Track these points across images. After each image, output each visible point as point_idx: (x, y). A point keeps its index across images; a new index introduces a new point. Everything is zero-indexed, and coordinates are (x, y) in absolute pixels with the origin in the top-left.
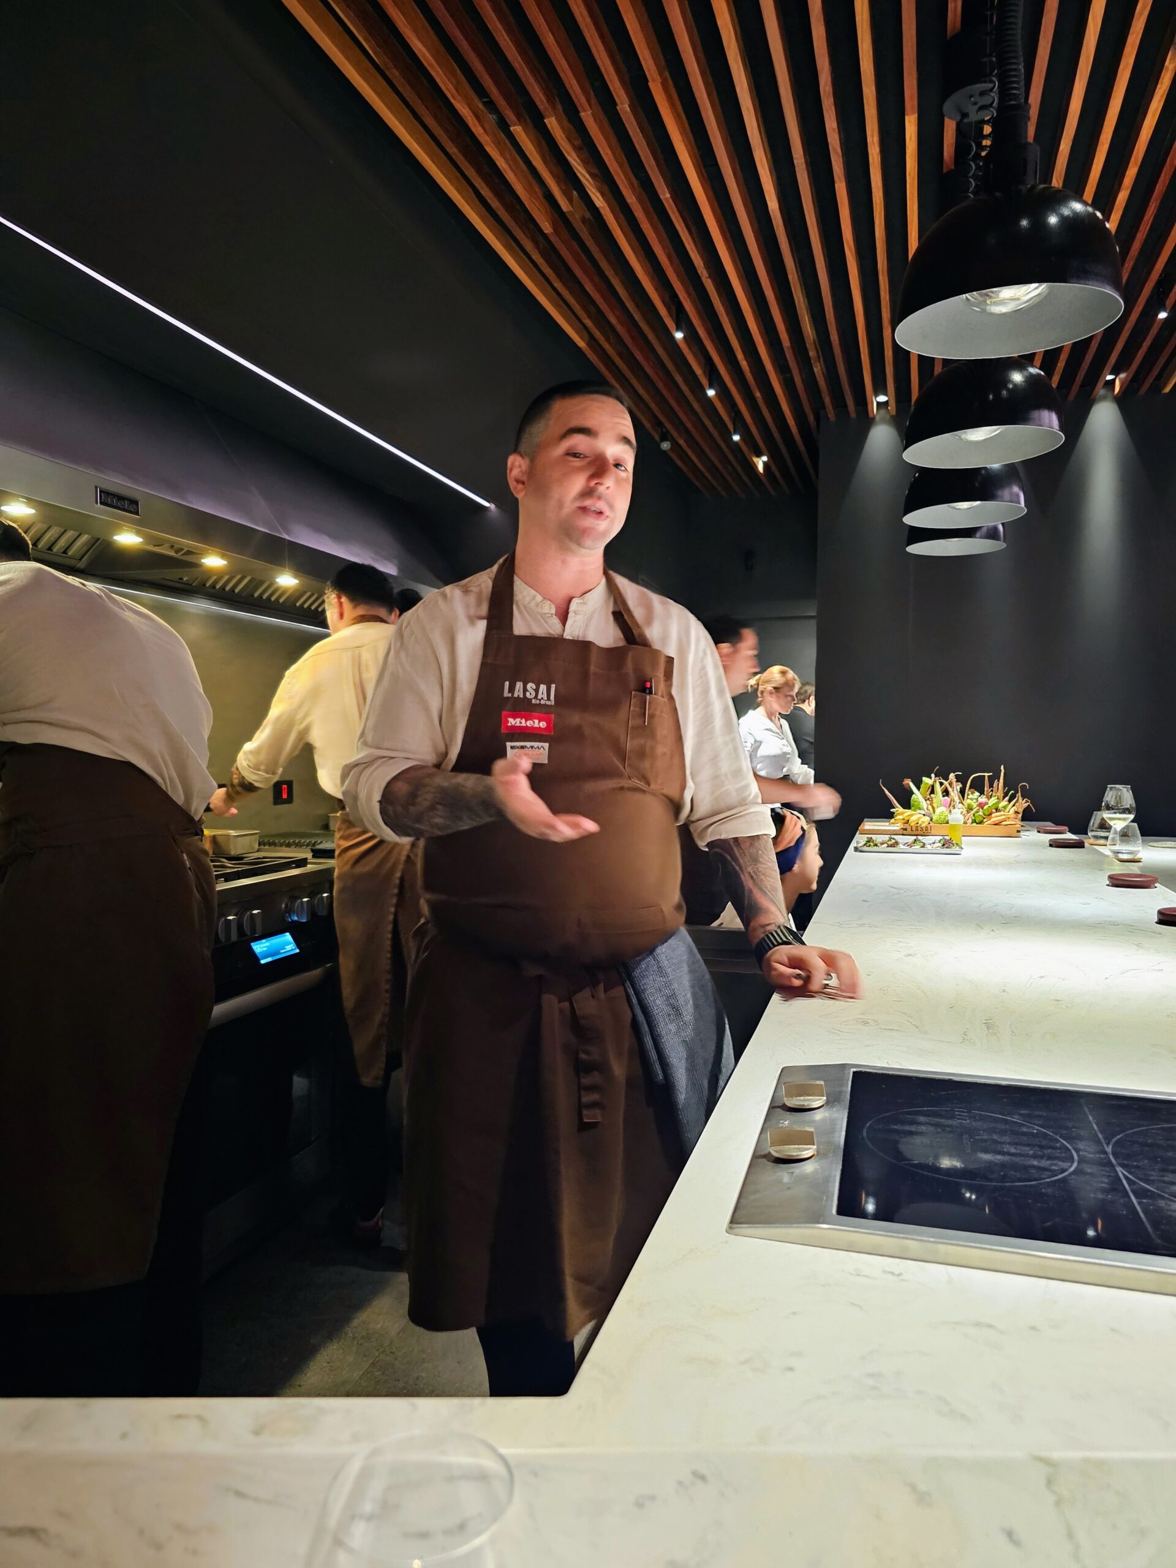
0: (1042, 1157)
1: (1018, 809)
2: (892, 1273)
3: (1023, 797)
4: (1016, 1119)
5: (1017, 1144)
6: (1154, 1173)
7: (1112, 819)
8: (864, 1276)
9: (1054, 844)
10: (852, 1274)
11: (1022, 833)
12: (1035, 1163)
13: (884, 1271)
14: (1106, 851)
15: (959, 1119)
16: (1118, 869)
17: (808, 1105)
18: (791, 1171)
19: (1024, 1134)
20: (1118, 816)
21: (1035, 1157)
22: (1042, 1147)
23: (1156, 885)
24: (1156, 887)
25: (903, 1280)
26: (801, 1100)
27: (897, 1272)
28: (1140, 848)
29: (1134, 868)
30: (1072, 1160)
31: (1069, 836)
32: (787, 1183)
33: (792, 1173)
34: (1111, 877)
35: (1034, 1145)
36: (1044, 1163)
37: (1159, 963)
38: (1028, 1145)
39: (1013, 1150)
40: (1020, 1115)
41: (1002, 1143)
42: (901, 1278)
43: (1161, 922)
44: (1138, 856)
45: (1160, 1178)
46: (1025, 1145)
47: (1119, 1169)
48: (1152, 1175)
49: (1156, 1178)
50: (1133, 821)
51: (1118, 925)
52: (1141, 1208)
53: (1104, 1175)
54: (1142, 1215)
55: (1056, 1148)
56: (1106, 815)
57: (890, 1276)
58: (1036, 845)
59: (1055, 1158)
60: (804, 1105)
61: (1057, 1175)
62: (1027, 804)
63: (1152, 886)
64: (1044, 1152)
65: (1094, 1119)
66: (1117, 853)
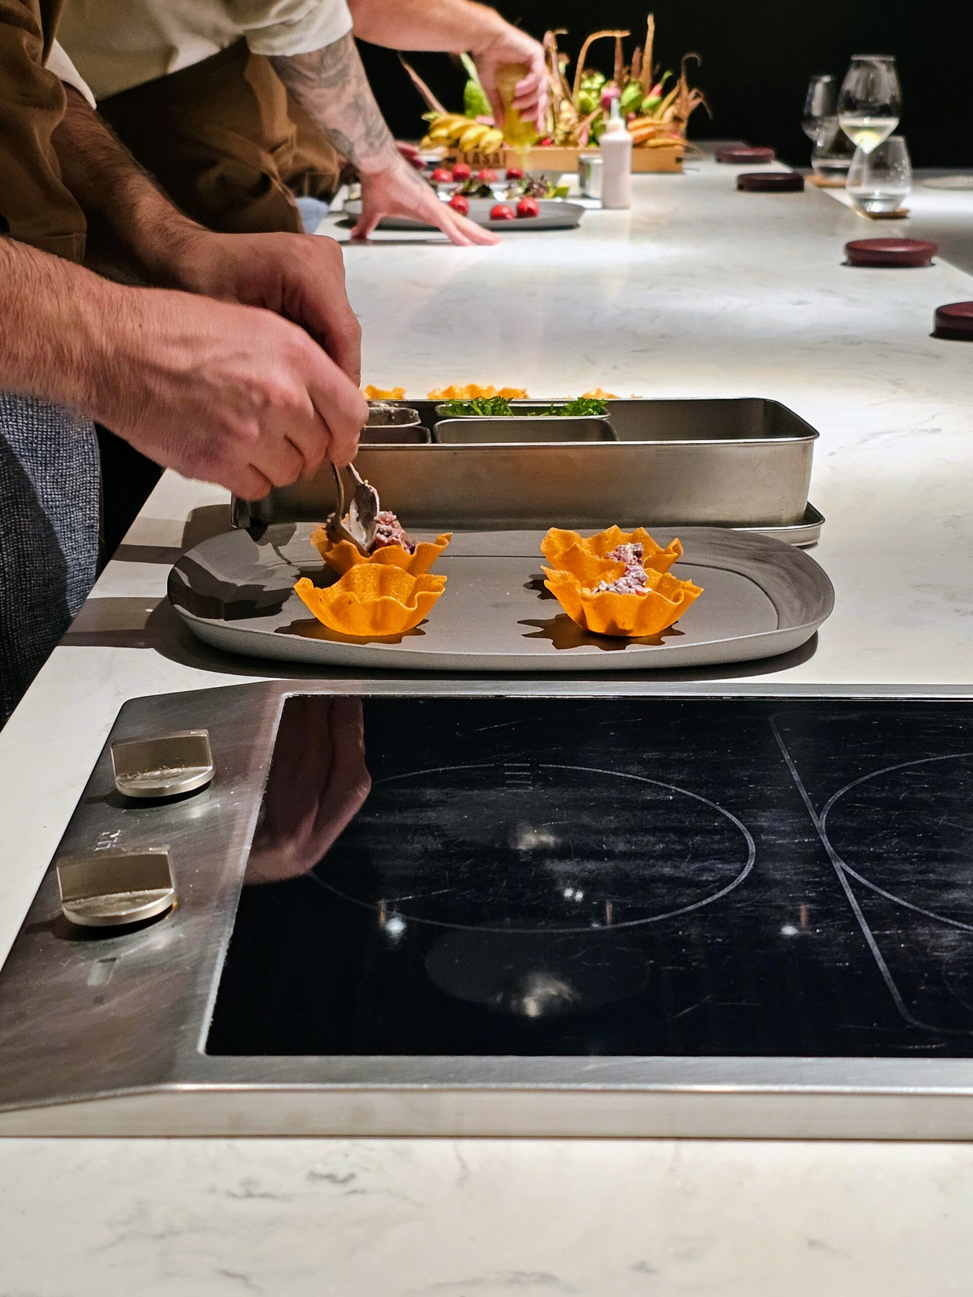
0: (682, 855)
1: (680, 110)
2: (331, 1178)
3: (691, 85)
4: (634, 774)
5: (632, 831)
6: (908, 867)
7: (856, 129)
8: (264, 1196)
9: (748, 184)
10: (234, 1196)
11: (685, 165)
12: (667, 870)
13: (313, 1176)
14: (845, 198)
15: (510, 786)
16: (864, 231)
17: (172, 788)
18: (110, 956)
19: (647, 806)
20: (867, 121)
21: (666, 856)
22: (682, 832)
23: (935, 259)
24: (933, 265)
25: (354, 1192)
26: (155, 778)
27: (342, 1174)
28: (907, 190)
29: (895, 230)
30: (744, 855)
31: (777, 168)
32: (98, 988)
33: (114, 959)
34: (852, 248)
35: (667, 830)
36: (688, 869)
37: (933, 416)
38: (653, 831)
39: (621, 847)
40: (641, 762)
41: (599, 832)
42: (352, 1185)
43: (941, 333)
44: (905, 205)
45: (920, 877)
46: (647, 832)
47: (839, 865)
48: (905, 872)
49: (912, 878)
50: (896, 132)
51: (860, 343)
52: (880, 949)
53: (809, 883)
54: (882, 965)
55: (714, 831)
56: (846, 121)
57: (325, 1187)
58: (712, 187)
59: (709, 854)
60: (161, 790)
61: (712, 894)
62: (699, 101)
63: (927, 262)
64: (686, 844)
65: (793, 759)
66: (864, 200)
